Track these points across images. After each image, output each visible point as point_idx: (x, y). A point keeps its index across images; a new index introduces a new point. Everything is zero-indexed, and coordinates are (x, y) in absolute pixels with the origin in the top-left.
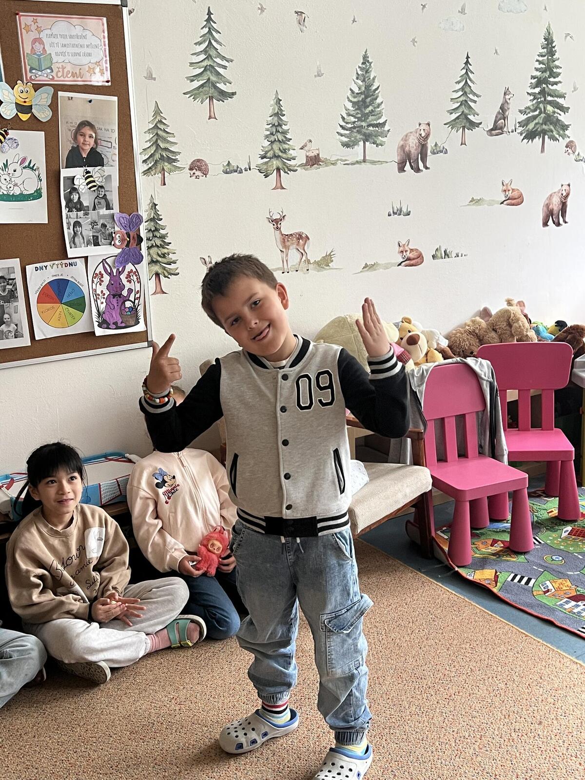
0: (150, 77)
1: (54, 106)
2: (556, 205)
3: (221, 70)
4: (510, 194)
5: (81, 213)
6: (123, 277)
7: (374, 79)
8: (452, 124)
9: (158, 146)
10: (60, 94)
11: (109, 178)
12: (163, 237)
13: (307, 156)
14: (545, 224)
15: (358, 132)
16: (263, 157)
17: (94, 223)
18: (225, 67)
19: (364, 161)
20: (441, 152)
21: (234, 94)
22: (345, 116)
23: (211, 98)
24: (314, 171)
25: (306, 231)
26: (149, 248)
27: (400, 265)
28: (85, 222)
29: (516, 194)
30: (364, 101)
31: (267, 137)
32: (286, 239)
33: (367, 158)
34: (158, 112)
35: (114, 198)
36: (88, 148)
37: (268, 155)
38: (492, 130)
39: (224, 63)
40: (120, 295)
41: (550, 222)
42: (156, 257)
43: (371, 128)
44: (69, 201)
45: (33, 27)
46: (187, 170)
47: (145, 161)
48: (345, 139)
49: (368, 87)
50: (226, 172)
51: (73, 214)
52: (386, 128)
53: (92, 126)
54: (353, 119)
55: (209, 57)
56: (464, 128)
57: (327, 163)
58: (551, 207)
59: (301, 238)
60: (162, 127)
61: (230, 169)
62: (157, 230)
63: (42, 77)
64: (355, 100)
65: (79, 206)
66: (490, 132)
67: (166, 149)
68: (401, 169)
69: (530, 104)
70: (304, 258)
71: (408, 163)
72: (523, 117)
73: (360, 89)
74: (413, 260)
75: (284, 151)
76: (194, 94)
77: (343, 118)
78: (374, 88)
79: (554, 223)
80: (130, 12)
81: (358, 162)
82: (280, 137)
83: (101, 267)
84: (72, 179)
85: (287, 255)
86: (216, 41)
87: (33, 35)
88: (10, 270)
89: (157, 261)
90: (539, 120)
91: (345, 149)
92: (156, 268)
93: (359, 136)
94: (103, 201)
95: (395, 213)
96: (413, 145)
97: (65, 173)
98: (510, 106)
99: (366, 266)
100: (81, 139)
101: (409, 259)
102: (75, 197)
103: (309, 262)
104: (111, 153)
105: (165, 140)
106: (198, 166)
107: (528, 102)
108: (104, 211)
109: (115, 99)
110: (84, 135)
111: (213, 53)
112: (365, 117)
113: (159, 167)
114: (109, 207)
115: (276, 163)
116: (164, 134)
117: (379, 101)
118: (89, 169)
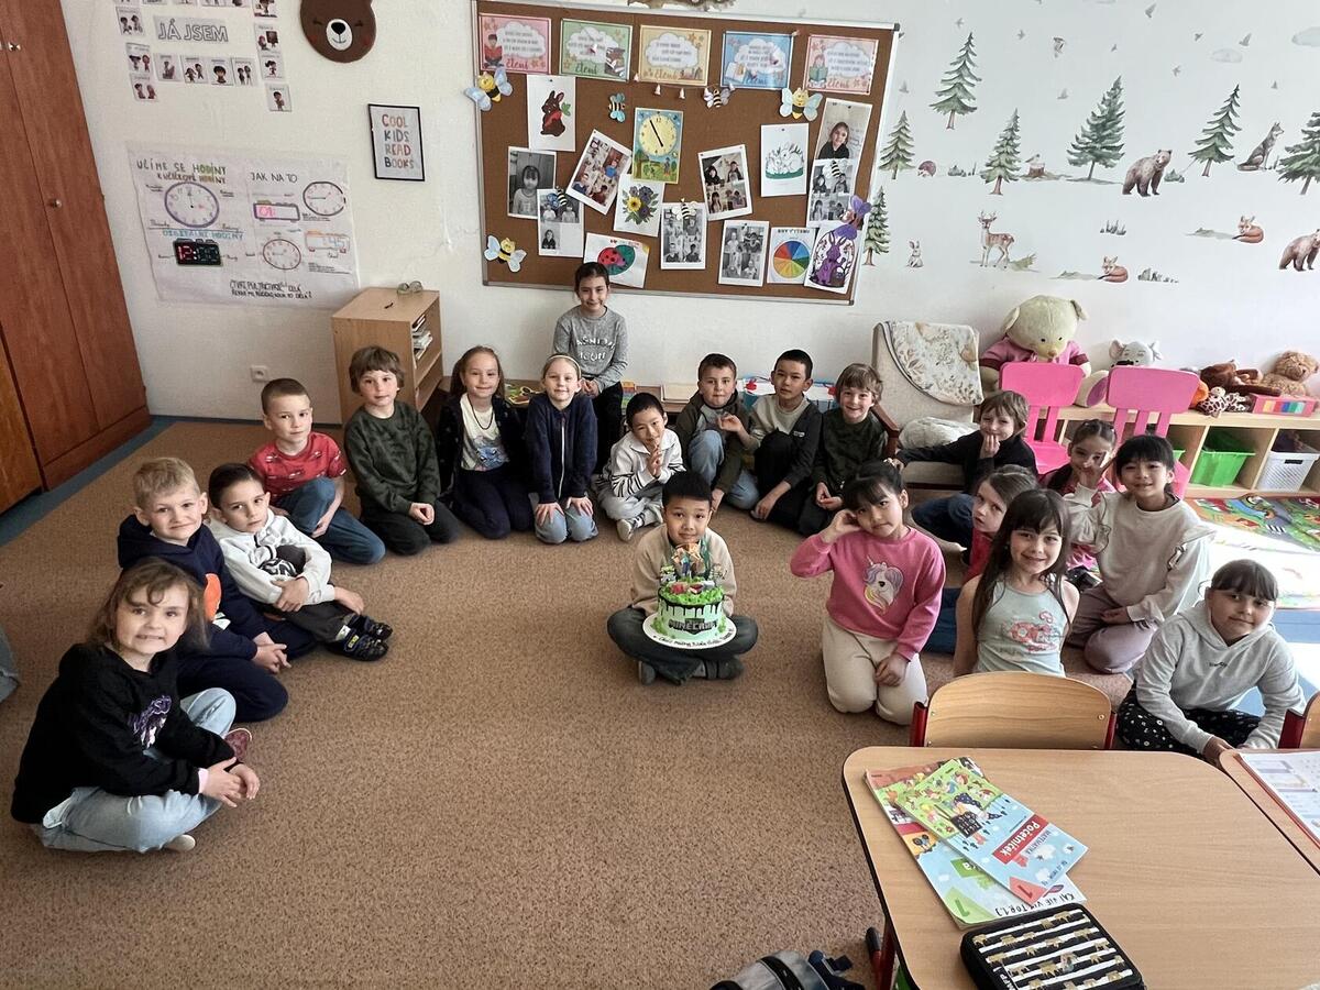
0: (904, 90)
1: (820, 109)
2: (1303, 248)
3: (968, 88)
4: (1247, 230)
5: (823, 194)
6: (842, 248)
7: (1121, 104)
8: (1198, 155)
9: (897, 147)
10: (828, 100)
11: (851, 167)
12: (883, 220)
13: (1031, 169)
14: (1283, 266)
15: (1090, 152)
16: (988, 165)
17: (832, 203)
18: (973, 85)
19: (1089, 179)
20: (1177, 180)
21: (975, 109)
22: (1080, 137)
23: (953, 111)
24: (1035, 183)
26: (869, 228)
27: (1101, 278)
28: (826, 202)
29: (1255, 232)
30: (1103, 125)
31: (997, 148)
32: (991, 238)
33: (1093, 177)
34: (904, 119)
35: (852, 185)
36: (839, 144)
37: (994, 164)
38: (1245, 164)
39: (973, 82)
40: (835, 261)
42: (873, 236)
43: (1104, 150)
44: (816, 184)
45: (819, 47)
46: (917, 170)
47: (883, 158)
48: (1073, 157)
49: (1112, 112)
50: (950, 174)
51: (817, 195)
52: (1121, 152)
53: (847, 127)
54: (1087, 140)
55: (961, 76)
56: (1210, 159)
57: (1050, 177)
58: (1295, 250)
60: (904, 131)
61: (955, 172)
62: (879, 214)
63: (817, 86)
64: (1096, 122)
65: (823, 189)
66: (1242, 167)
67: (904, 151)
68: (1127, 191)
69: (1301, 142)
70: (1004, 257)
71: (1136, 187)
72: (1290, 155)
73: (1103, 112)
74: (1116, 276)
75: (1010, 162)
76: (939, 106)
77: (1077, 139)
78: (1117, 113)
80: (900, 35)
81: (1082, 180)
82: (1009, 149)
83: (827, 238)
84: (822, 167)
85: (989, 251)
86: (971, 63)
87: (818, 52)
88: (761, 229)
89: (873, 240)
90: (1310, 160)
91: (1072, 166)
92: (871, 244)
93: (1090, 156)
94: (842, 186)
95: (1108, 231)
96: (1146, 171)
97: (817, 163)
98: (1276, 143)
99: (1065, 273)
100: (836, 136)
101: (1111, 275)
102: (821, 182)
103: (1008, 260)
104: (857, 150)
105: (904, 143)
106: (928, 167)
107: (1301, 139)
108: (841, 194)
109: (870, 106)
110: (838, 133)
111: (965, 72)
112: (1102, 138)
113: (894, 163)
114: (846, 191)
115: (999, 171)
116: (904, 138)
117: (1119, 125)
118: (836, 160)
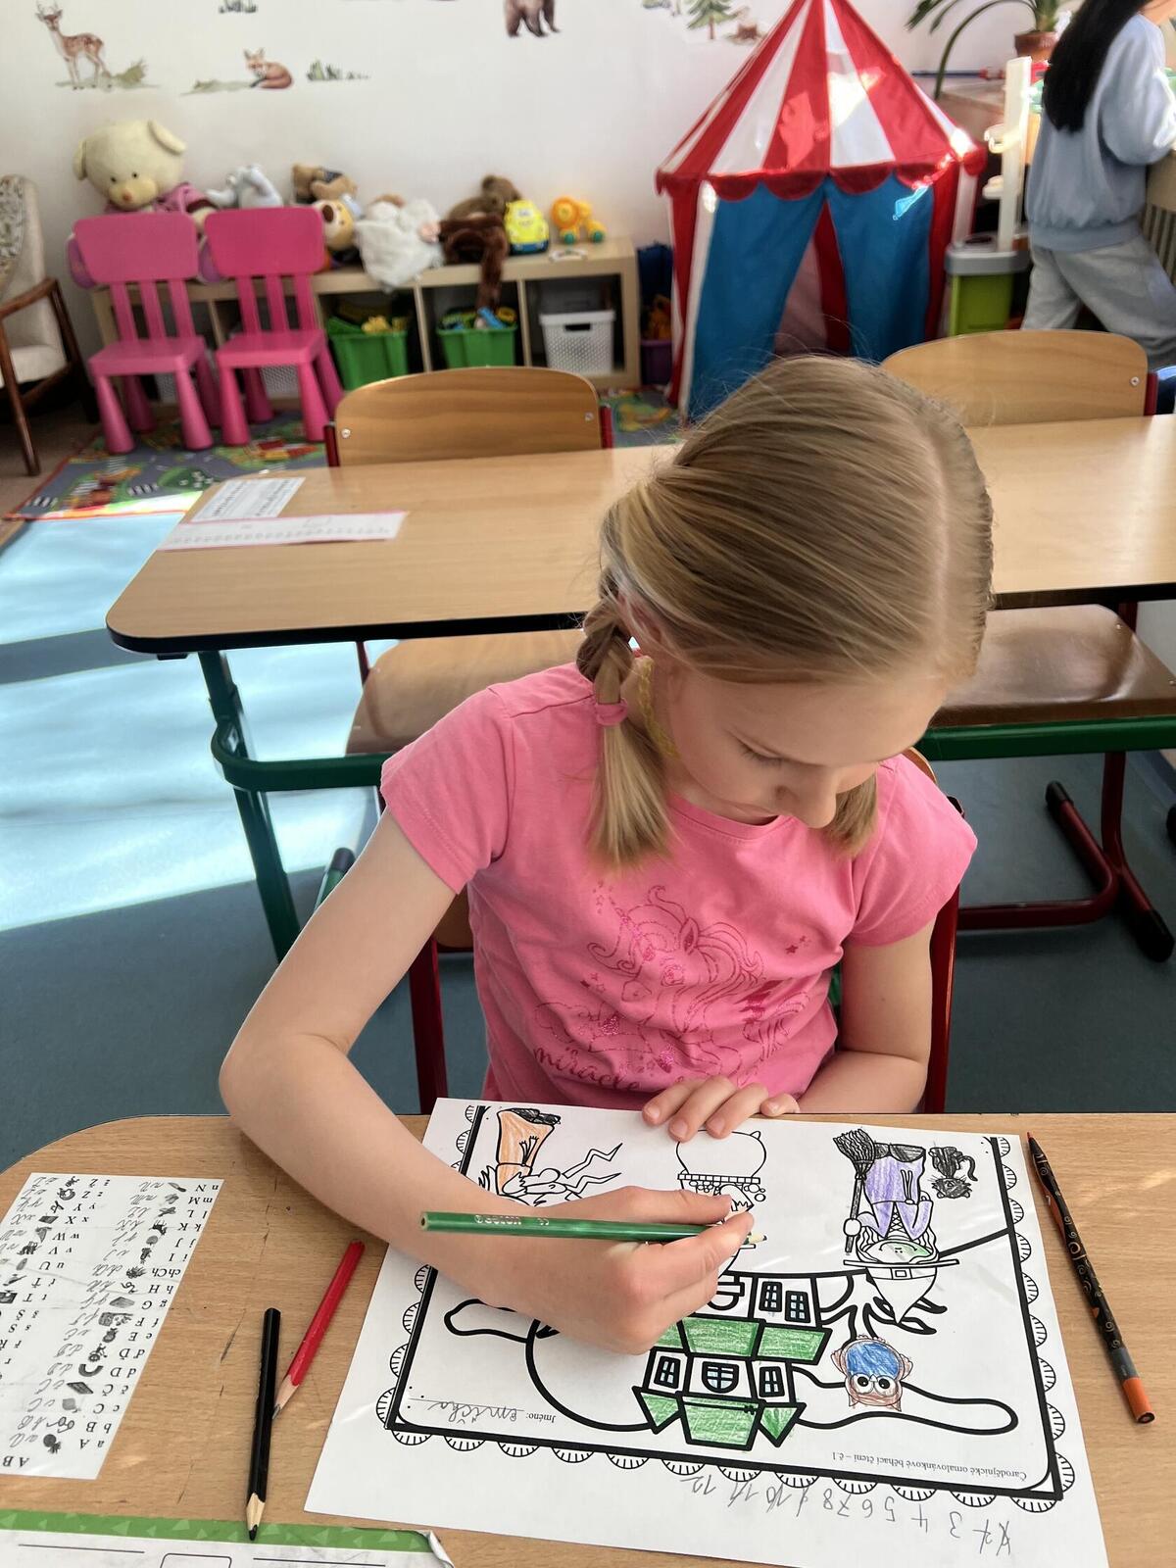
14: (513, 31)
25: (96, 32)
27: (254, 85)
32: (69, 44)
41: (523, 28)
59: (90, 42)
70: (101, 70)
74: (274, 79)
79: (530, 29)
85: (75, 64)
95: (230, 9)
99: (199, 85)
101: (266, 78)
103: (107, 74)
